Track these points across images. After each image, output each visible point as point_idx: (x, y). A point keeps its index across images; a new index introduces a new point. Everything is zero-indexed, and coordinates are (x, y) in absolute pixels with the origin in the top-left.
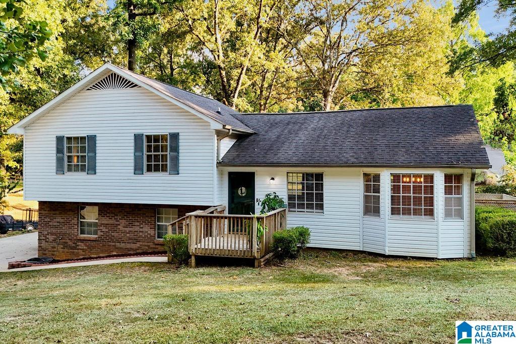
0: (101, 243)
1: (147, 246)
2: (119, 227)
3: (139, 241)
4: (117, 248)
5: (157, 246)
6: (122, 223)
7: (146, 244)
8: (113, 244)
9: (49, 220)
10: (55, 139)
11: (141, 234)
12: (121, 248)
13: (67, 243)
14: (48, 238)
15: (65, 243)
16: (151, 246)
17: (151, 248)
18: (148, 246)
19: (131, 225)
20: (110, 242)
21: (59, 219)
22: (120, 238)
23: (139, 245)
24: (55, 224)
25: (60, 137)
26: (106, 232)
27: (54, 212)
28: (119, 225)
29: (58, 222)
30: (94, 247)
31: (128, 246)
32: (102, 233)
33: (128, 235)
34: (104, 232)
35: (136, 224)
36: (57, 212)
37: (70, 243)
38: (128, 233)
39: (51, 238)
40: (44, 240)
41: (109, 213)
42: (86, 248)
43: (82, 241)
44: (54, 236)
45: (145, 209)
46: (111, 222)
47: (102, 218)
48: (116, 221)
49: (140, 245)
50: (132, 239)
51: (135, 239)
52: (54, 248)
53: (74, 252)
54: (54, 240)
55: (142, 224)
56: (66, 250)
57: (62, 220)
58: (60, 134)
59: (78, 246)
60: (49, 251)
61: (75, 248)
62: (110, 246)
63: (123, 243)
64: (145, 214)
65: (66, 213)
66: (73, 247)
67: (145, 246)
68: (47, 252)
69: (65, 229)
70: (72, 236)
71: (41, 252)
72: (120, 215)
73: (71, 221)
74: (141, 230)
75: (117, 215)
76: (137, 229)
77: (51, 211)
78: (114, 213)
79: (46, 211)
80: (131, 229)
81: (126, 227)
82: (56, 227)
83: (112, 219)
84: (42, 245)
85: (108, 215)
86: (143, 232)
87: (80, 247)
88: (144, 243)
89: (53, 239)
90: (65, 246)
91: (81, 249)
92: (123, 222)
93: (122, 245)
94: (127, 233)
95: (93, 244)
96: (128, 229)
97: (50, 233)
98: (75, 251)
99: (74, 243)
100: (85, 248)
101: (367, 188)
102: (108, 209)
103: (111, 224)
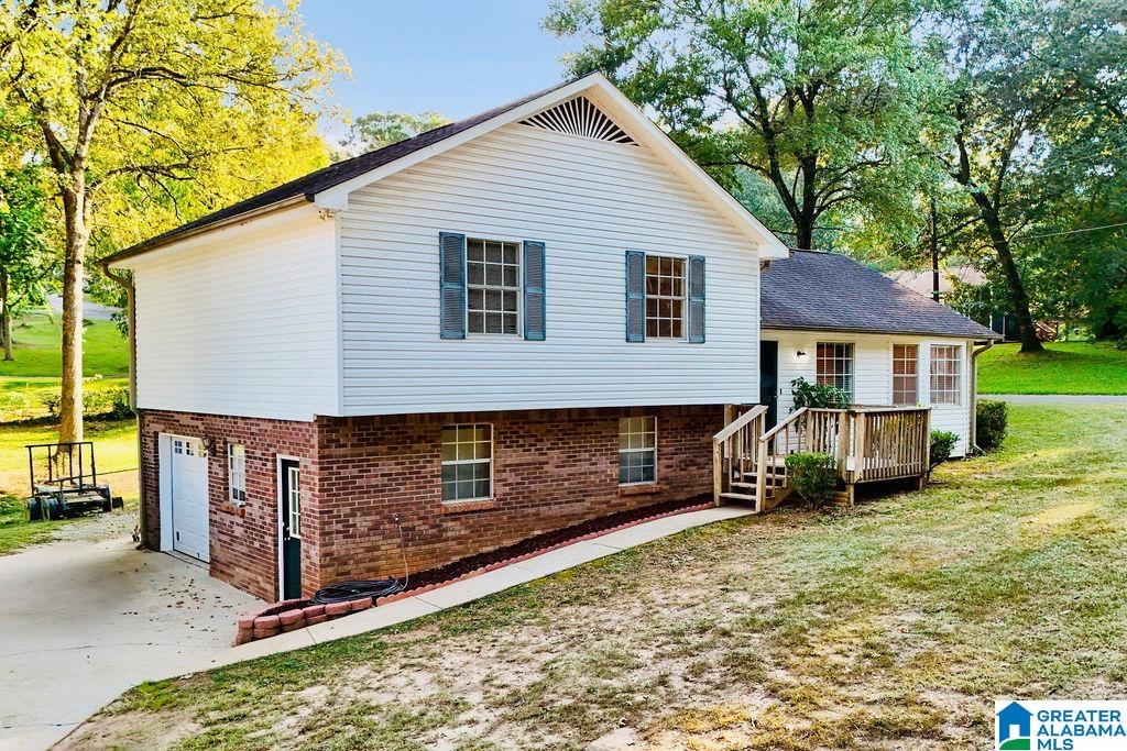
0: (504, 514)
1: (604, 503)
2: (546, 467)
3: (590, 495)
4: (543, 519)
5: (624, 500)
6: (552, 458)
7: (603, 498)
8: (533, 510)
9: (355, 472)
10: (436, 241)
11: (593, 477)
12: (551, 517)
13: (414, 528)
14: (354, 526)
15: (406, 529)
16: (613, 502)
17: (614, 506)
18: (607, 502)
19: (573, 459)
20: (527, 507)
21: (389, 466)
22: (550, 495)
23: (589, 504)
24: (374, 481)
25: (453, 236)
26: (517, 484)
27: (371, 449)
28: (547, 463)
29: (383, 475)
30: (488, 527)
31: (567, 509)
32: (507, 489)
33: (566, 484)
34: (511, 484)
35: (582, 457)
36: (383, 448)
37: (423, 528)
38: (566, 480)
39: (362, 523)
40: (338, 532)
41: (522, 437)
42: (467, 532)
43: (455, 515)
44: (373, 518)
45: (601, 420)
46: (527, 458)
47: (505, 452)
48: (540, 454)
49: (592, 503)
50: (575, 493)
51: (580, 492)
52: (377, 548)
53: (435, 549)
54: (374, 528)
55: (595, 455)
56: (411, 549)
57: (399, 469)
58: (453, 228)
59: (446, 531)
60: (357, 562)
61: (437, 538)
62: (528, 515)
63: (556, 504)
64: (600, 433)
65: (410, 447)
66: (433, 536)
67: (600, 503)
68: (350, 566)
69: (405, 491)
70: (429, 508)
71: (330, 569)
72: (548, 440)
73: (425, 467)
74: (593, 468)
75: (543, 440)
76: (585, 467)
77: (362, 445)
78: (536, 436)
79: (344, 446)
80: (573, 470)
81: (560, 467)
82: (378, 490)
83: (530, 450)
84: (334, 548)
85: (521, 442)
86: (596, 472)
87: (450, 534)
88: (598, 499)
89: (370, 524)
90: (409, 536)
91: (454, 539)
92: (555, 455)
93: (555, 510)
94: (563, 480)
95: (484, 519)
96: (565, 471)
97: (359, 509)
98: (437, 546)
99: (433, 527)
100: (463, 532)
101: (898, 367)
102: (521, 428)
103: (529, 464)
